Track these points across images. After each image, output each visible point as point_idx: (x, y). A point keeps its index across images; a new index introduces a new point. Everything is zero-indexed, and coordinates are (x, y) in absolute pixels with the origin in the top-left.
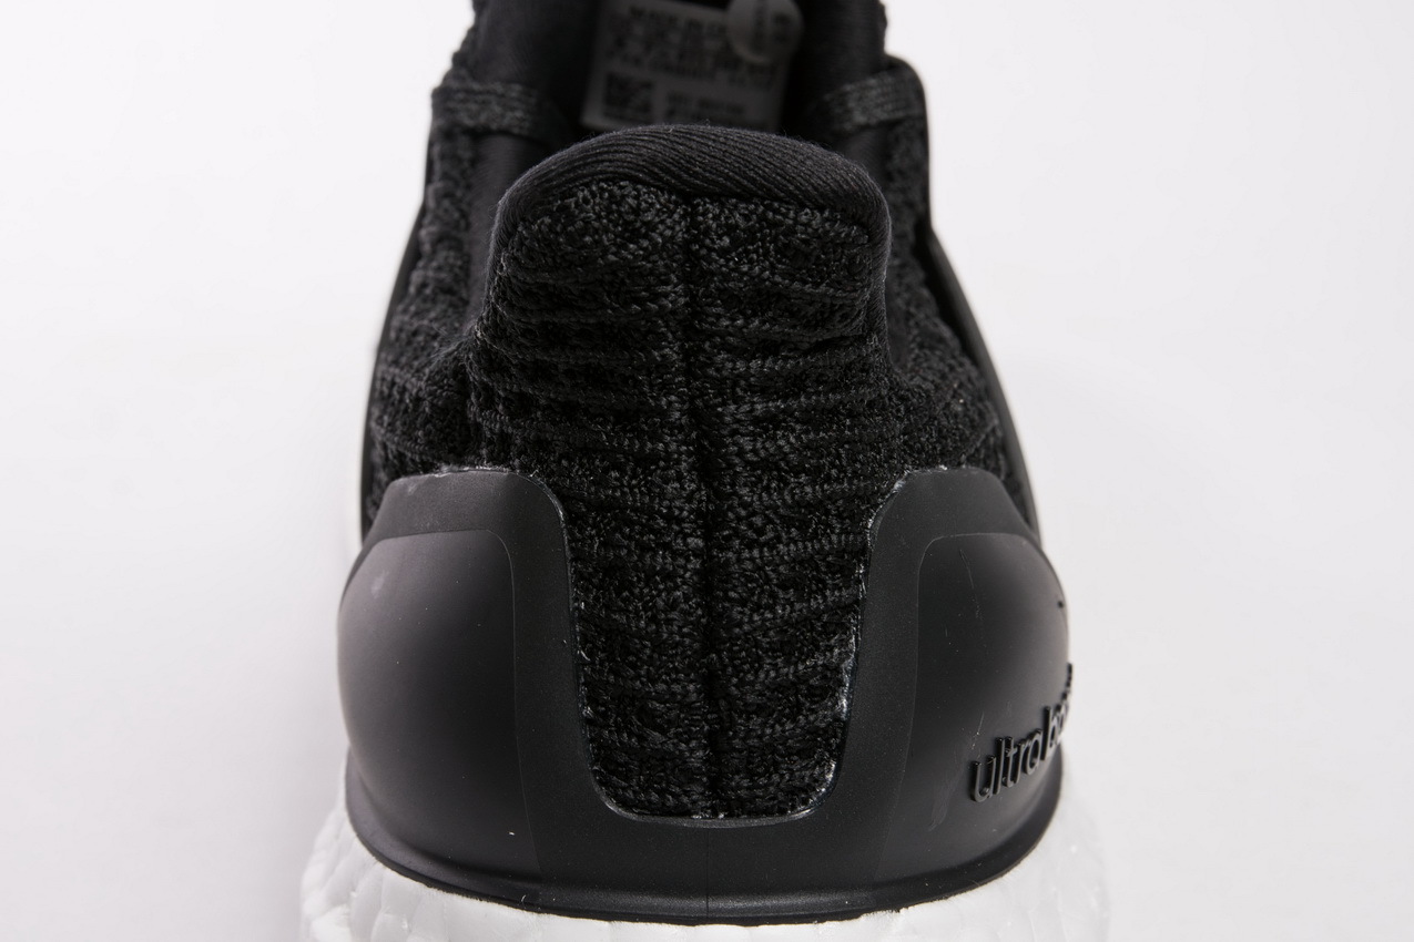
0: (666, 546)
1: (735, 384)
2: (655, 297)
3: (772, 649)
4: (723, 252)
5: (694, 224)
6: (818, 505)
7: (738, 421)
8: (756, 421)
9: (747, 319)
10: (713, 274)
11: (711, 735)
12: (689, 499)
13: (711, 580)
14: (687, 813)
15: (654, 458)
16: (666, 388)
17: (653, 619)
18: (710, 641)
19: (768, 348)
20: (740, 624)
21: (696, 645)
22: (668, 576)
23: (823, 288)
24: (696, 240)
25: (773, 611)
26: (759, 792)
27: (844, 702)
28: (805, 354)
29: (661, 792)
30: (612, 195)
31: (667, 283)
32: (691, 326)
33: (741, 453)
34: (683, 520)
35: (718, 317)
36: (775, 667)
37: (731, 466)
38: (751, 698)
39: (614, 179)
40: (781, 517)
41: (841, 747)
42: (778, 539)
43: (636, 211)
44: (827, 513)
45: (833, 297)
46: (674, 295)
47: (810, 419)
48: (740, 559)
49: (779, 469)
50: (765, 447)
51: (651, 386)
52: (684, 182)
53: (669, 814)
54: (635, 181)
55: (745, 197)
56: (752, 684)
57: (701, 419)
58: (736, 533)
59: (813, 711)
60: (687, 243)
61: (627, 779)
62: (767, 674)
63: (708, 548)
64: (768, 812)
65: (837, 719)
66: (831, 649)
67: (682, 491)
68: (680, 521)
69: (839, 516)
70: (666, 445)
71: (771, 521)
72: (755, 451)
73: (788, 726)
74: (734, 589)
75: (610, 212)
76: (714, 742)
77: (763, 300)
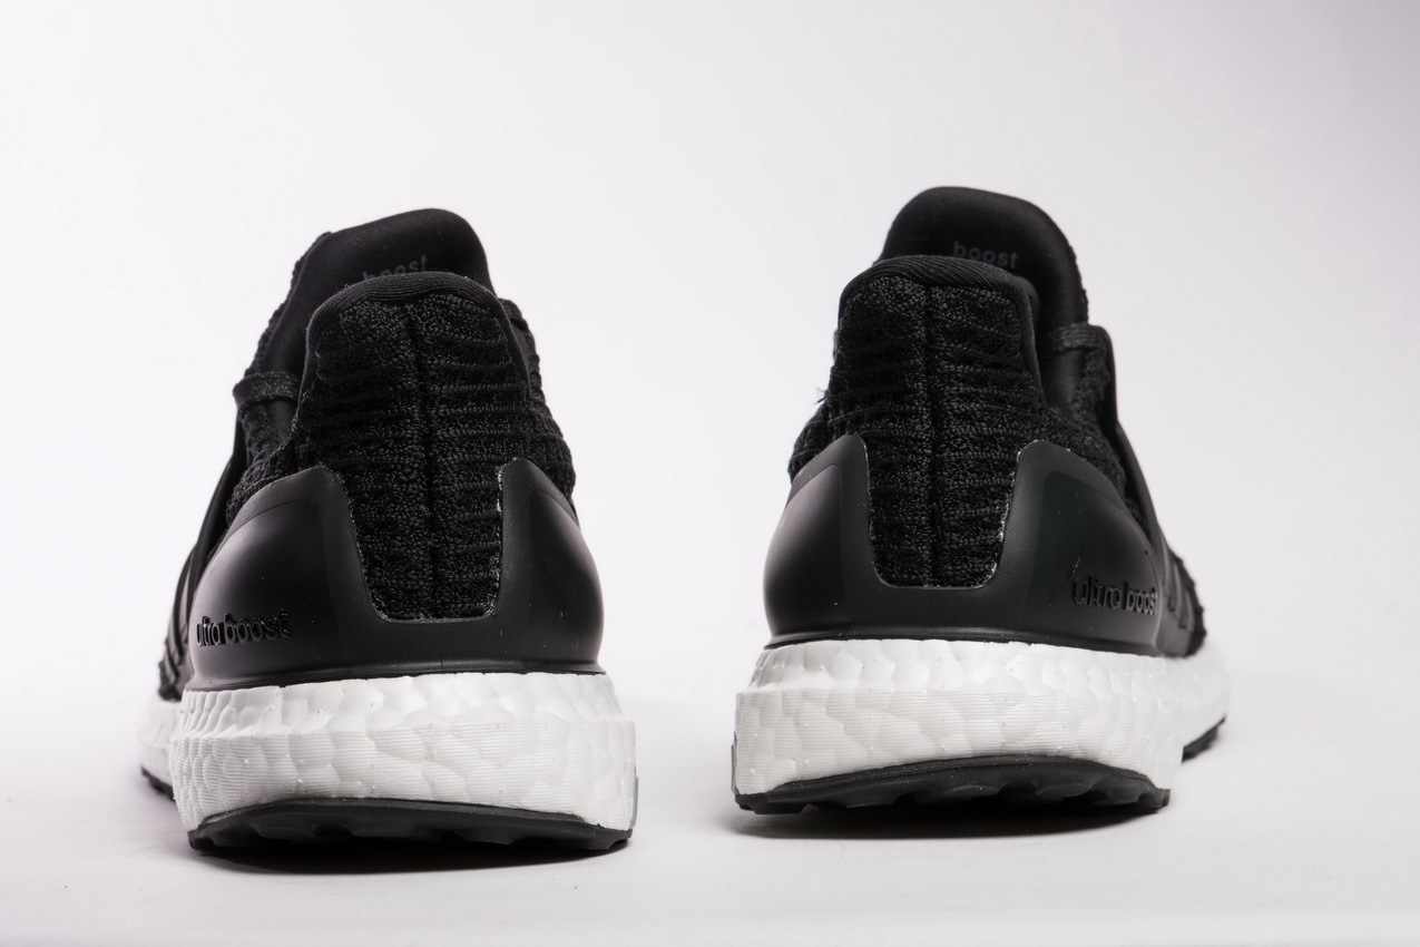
0: (914, 452)
1: (950, 377)
2: (912, 331)
3: (965, 500)
4: (945, 310)
5: (930, 299)
6: (990, 438)
7: (951, 395)
8: (961, 396)
9: (956, 344)
10: (938, 321)
11: (933, 545)
12: (926, 432)
13: (936, 467)
14: (921, 584)
15: (910, 414)
16: (916, 380)
17: (906, 485)
18: (933, 497)
19: (967, 360)
20: (948, 486)
21: (927, 497)
22: (914, 465)
23: (992, 329)
24: (931, 306)
25: (964, 481)
26: (958, 573)
27: (1002, 534)
28: (987, 367)
29: (909, 573)
30: (890, 282)
31: (916, 325)
32: (929, 347)
33: (952, 409)
34: (923, 440)
35: (942, 342)
36: (965, 509)
37: (947, 416)
38: (952, 523)
39: (892, 275)
40: (971, 439)
41: (999, 556)
42: (968, 449)
43: (902, 290)
44: (995, 442)
45: (998, 335)
46: (920, 332)
47: (989, 398)
48: (949, 455)
49: (971, 419)
50: (964, 407)
51: (910, 379)
52: (925, 278)
53: (912, 585)
54: (902, 276)
55: (955, 285)
56: (953, 516)
57: (934, 396)
58: (948, 445)
59: (985, 535)
60: (926, 307)
61: (892, 568)
62: (960, 512)
63: (934, 454)
64: (961, 584)
65: (997, 541)
66: (995, 506)
67: (922, 428)
68: (921, 441)
69: (1001, 445)
70: (917, 407)
71: (965, 441)
72: (958, 408)
73: (972, 540)
74: (945, 470)
75: (889, 289)
76: (934, 549)
77: (962, 334)
